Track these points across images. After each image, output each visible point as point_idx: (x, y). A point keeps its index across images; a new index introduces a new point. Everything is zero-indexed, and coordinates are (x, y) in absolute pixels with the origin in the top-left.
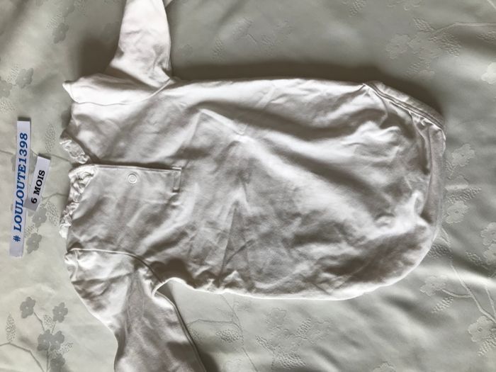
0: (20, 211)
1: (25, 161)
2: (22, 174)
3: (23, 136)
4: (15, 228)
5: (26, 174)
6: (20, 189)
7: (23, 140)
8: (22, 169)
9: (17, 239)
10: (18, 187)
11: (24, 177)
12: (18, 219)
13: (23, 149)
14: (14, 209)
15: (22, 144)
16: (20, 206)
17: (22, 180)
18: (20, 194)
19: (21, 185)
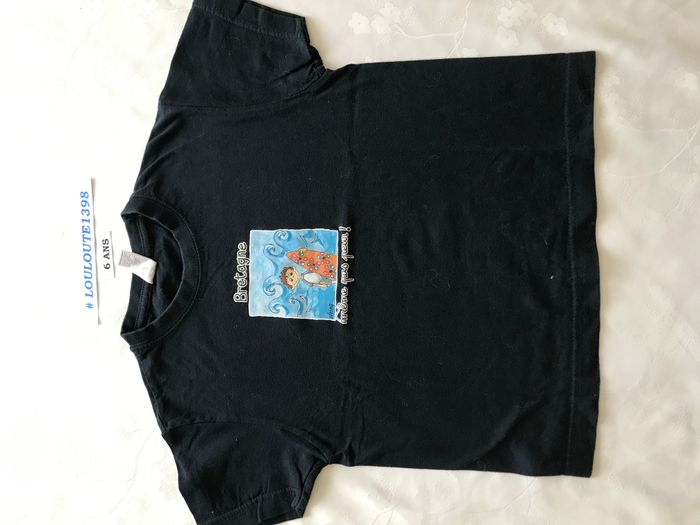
0: (88, 275)
1: (89, 221)
2: (87, 235)
3: (84, 194)
4: (87, 295)
5: (92, 236)
6: (87, 252)
7: (84, 199)
8: (85, 231)
9: (90, 306)
10: (84, 250)
11: (89, 239)
12: (89, 285)
13: (85, 208)
14: (83, 275)
15: (84, 203)
16: (89, 271)
17: (87, 242)
18: (87, 258)
19: (87, 248)
